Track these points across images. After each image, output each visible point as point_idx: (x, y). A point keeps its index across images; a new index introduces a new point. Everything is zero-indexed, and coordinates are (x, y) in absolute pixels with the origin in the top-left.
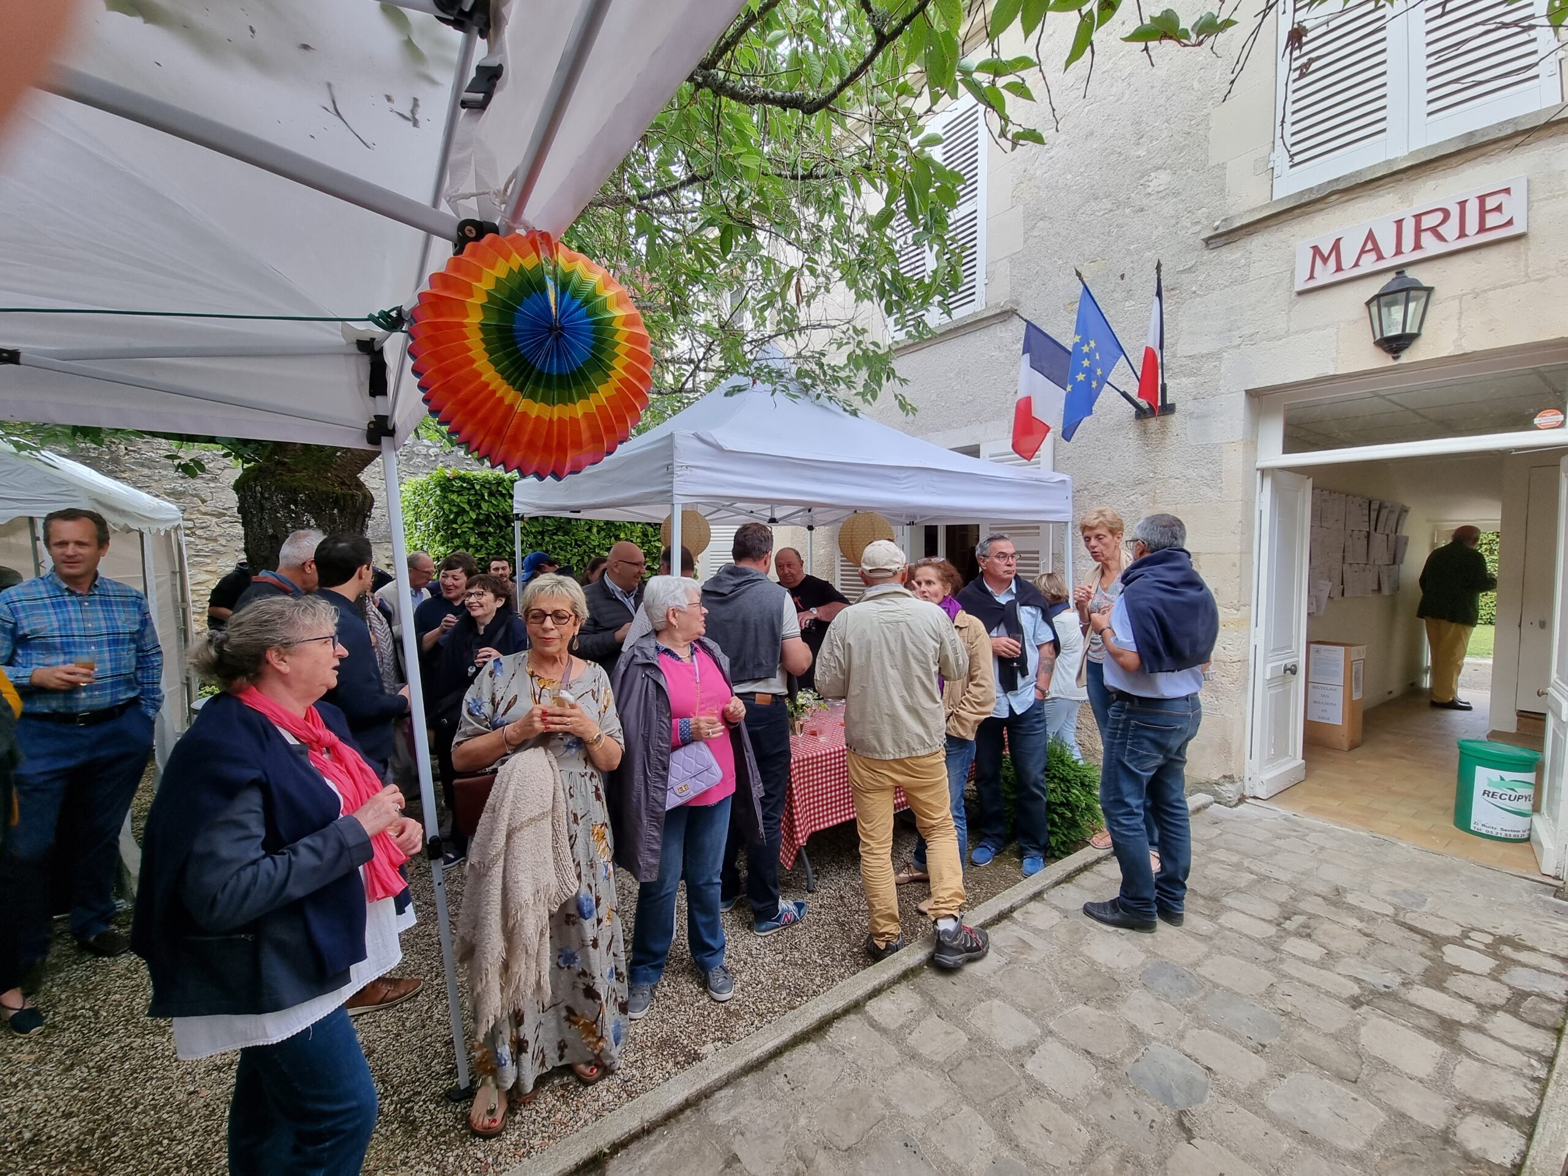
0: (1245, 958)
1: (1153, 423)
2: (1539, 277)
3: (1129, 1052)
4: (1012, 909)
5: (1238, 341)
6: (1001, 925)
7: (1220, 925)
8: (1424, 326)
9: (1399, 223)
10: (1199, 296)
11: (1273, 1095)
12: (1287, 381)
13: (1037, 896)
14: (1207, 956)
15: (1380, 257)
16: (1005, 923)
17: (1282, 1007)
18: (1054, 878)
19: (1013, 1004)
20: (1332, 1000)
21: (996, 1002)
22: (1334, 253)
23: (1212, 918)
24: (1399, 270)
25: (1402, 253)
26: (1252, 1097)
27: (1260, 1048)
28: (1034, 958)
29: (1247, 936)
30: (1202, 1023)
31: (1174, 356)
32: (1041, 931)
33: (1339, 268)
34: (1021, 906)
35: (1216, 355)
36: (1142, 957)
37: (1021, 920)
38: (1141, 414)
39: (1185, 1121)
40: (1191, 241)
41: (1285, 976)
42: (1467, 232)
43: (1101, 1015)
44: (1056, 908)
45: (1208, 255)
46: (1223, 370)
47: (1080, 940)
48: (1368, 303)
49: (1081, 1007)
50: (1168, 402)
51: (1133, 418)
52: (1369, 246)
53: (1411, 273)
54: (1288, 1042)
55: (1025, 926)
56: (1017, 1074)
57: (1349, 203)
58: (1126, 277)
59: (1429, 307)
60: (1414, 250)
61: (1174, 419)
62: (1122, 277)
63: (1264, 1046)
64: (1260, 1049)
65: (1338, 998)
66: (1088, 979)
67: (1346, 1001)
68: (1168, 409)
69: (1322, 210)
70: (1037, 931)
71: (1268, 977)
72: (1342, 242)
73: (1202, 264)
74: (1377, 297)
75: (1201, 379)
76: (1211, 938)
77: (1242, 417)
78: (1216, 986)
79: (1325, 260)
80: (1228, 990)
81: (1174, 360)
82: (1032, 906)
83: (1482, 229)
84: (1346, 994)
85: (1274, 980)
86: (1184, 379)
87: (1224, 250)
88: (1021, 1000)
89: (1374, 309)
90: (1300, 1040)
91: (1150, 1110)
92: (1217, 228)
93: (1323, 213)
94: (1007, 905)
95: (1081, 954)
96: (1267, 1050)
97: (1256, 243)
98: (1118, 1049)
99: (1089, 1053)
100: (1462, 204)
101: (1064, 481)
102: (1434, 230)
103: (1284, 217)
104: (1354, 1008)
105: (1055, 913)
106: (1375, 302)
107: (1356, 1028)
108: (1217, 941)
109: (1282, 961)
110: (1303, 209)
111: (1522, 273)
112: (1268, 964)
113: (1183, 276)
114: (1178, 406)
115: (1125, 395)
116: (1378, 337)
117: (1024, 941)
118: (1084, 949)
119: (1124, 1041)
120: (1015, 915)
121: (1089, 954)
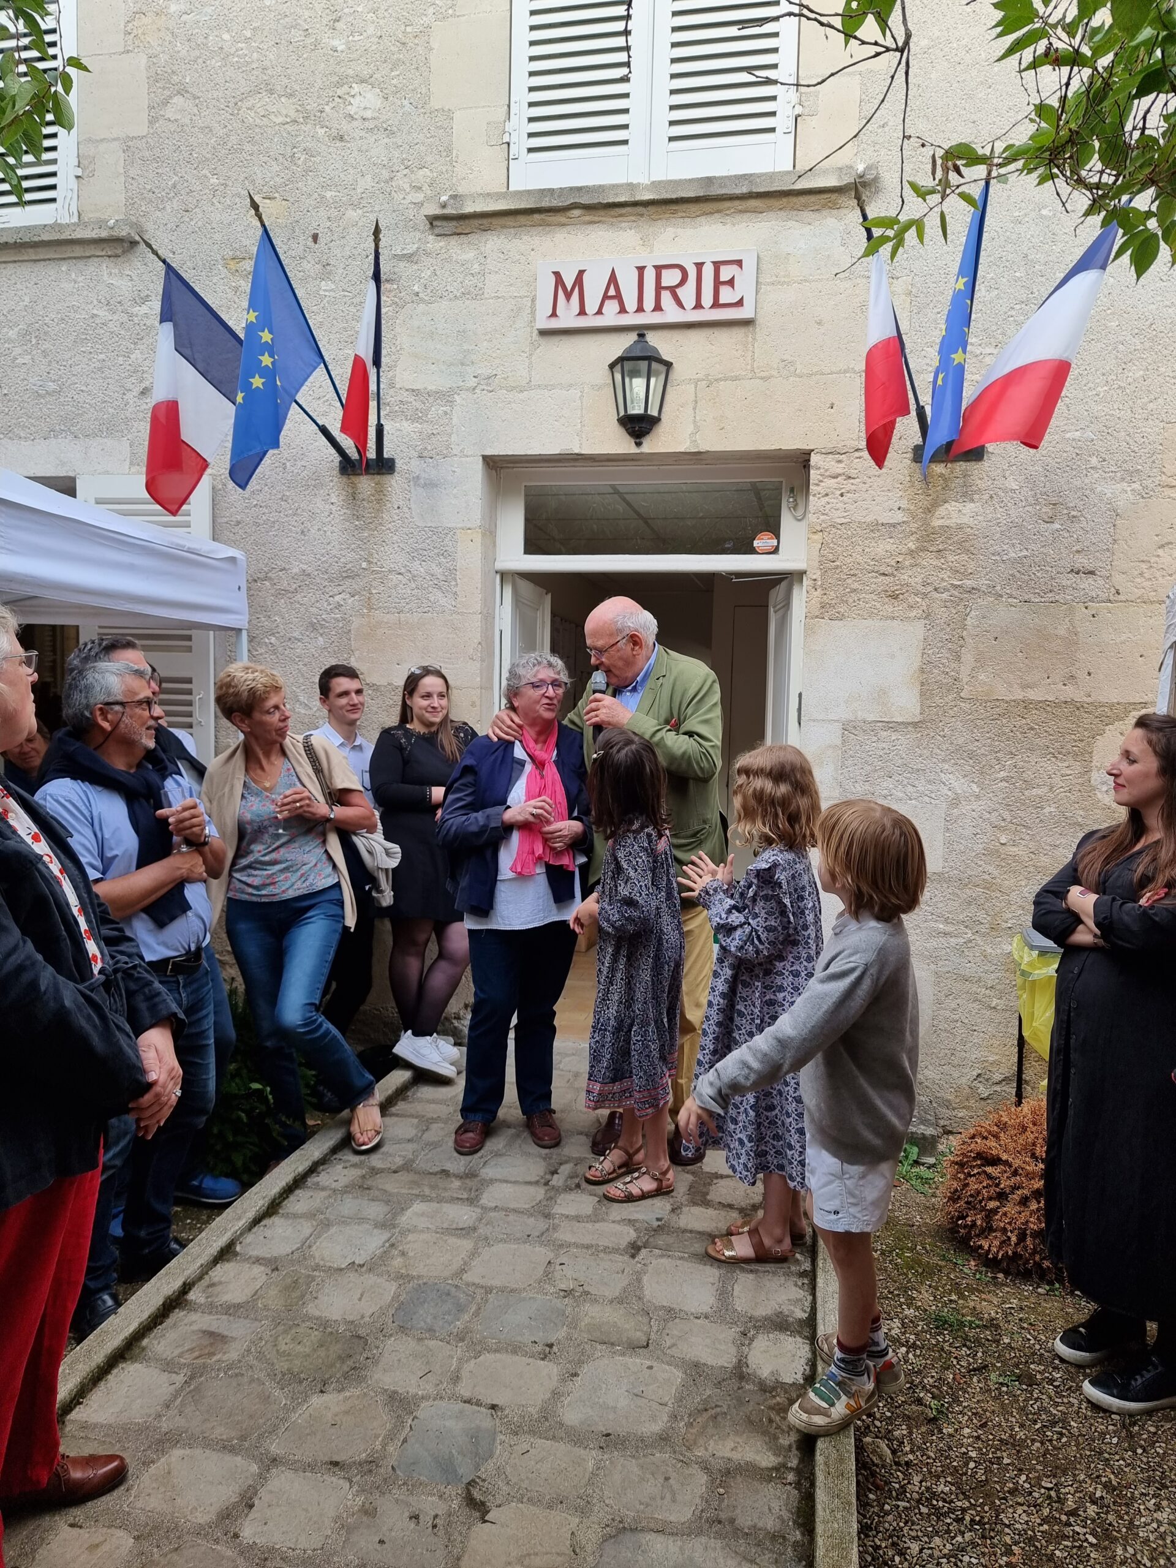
0: (517, 1240)
1: (366, 484)
2: (763, 374)
3: (390, 1437)
4: (186, 1288)
5: (473, 382)
6: (169, 1322)
7: (484, 1208)
8: (664, 410)
9: (641, 270)
10: (422, 300)
11: (569, 1405)
12: (529, 452)
13: (226, 1253)
14: (474, 1254)
15: (623, 310)
16: (177, 1315)
17: (563, 1287)
18: (251, 1215)
19: (208, 1443)
20: (612, 1256)
21: (177, 1453)
22: (577, 289)
23: (472, 1201)
24: (641, 331)
25: (644, 311)
26: (547, 1420)
27: (548, 1349)
28: (232, 1354)
29: (515, 1211)
30: (478, 1348)
31: (392, 385)
32: (238, 1306)
33: (582, 312)
34: (200, 1278)
35: (445, 396)
36: (392, 1288)
37: (202, 1300)
38: (348, 467)
39: (477, 1494)
40: (410, 213)
41: (562, 1246)
42: (703, 304)
43: (346, 1399)
44: (258, 1261)
45: (433, 243)
46: (455, 421)
47: (302, 1296)
48: (612, 366)
49: (316, 1400)
50: (386, 456)
51: (336, 472)
52: (612, 292)
53: (652, 339)
54: (575, 1328)
55: (211, 1308)
56: (229, 1553)
57: (591, 227)
58: (321, 240)
59: (668, 387)
60: (653, 310)
61: (395, 483)
62: (315, 238)
63: (551, 1346)
64: (547, 1352)
65: (616, 1251)
66: (322, 1352)
67: (625, 1251)
68: (384, 466)
69: (564, 225)
70: (232, 1310)
71: (542, 1254)
72: (585, 277)
73: (428, 254)
74: (621, 360)
75: (428, 428)
76: (475, 1229)
77: (479, 493)
78: (488, 1290)
79: (568, 296)
80: (502, 1289)
81: (391, 392)
82: (220, 1272)
83: (716, 304)
84: (624, 1243)
85: (551, 1255)
86: (405, 424)
87: (454, 240)
88: (220, 1432)
89: (618, 377)
90: (587, 1320)
91: (430, 1505)
92: (444, 206)
93: (565, 229)
94: (177, 1284)
95: (308, 1318)
96: (555, 1349)
97: (493, 243)
98: (377, 1437)
99: (336, 1464)
100: (699, 266)
101: (232, 560)
102: (672, 290)
103: (522, 219)
104: (633, 1256)
105: (258, 1270)
106: (619, 367)
107: (639, 1280)
108: (482, 1230)
109: (555, 1228)
110: (542, 216)
111: (749, 367)
112: (543, 1238)
113: (402, 264)
114: (399, 464)
115: (324, 431)
116: (622, 413)
117: (211, 1334)
118: (311, 1309)
119: (382, 1420)
120: (192, 1296)
121: (317, 1313)
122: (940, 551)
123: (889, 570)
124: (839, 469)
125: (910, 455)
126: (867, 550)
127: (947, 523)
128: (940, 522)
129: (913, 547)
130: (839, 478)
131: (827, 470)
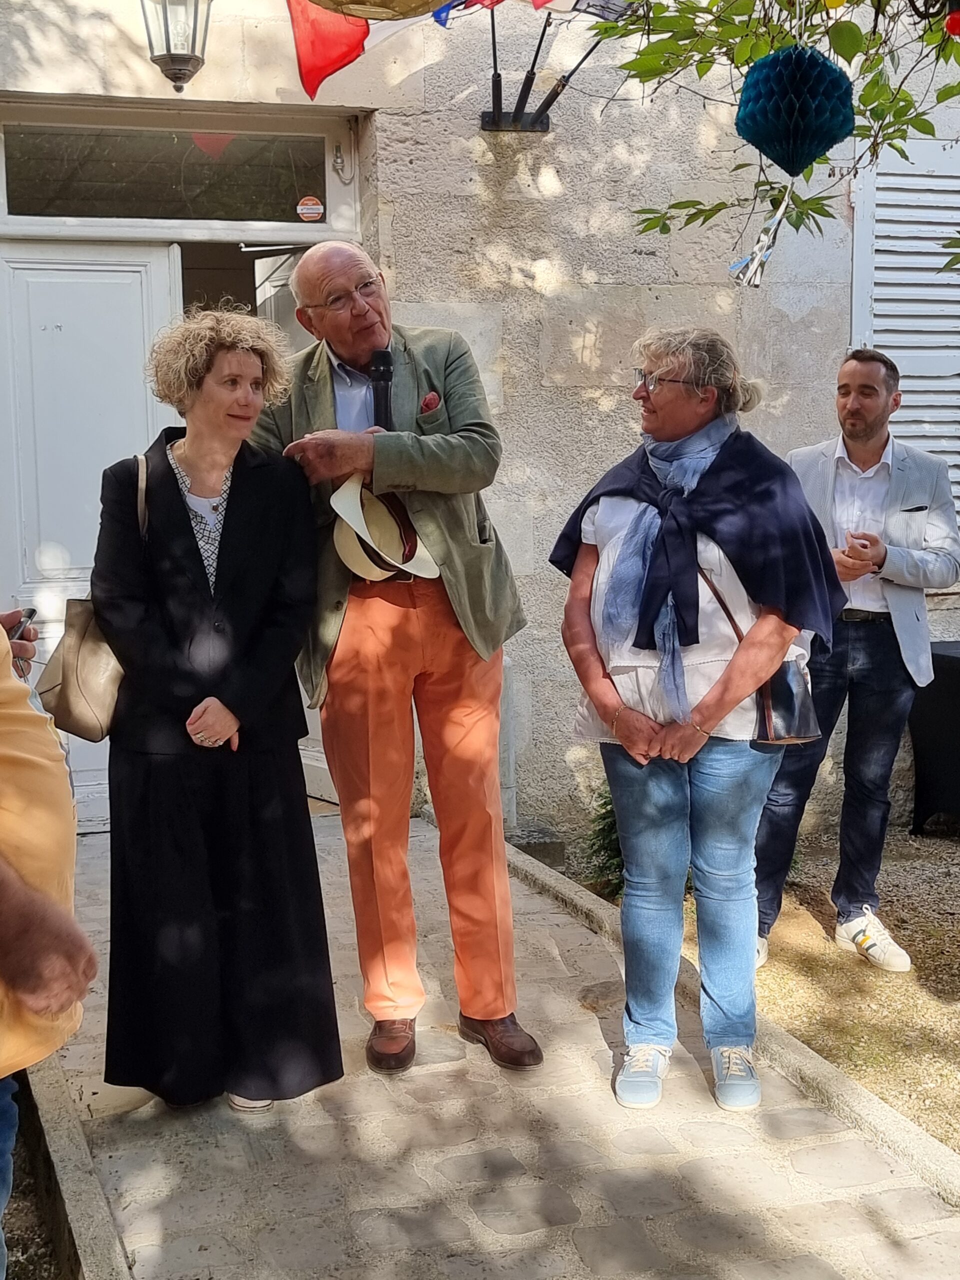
8: (207, 50)
122: (512, 227)
123: (463, 247)
124: (406, 132)
125: (478, 122)
126: (441, 224)
127: (518, 197)
128: (511, 197)
129: (486, 223)
130: (407, 143)
131: (393, 133)
